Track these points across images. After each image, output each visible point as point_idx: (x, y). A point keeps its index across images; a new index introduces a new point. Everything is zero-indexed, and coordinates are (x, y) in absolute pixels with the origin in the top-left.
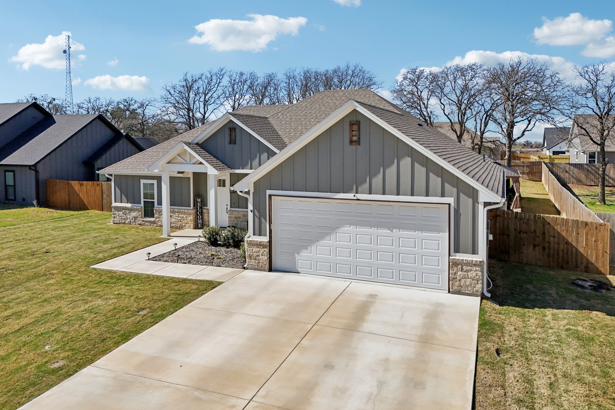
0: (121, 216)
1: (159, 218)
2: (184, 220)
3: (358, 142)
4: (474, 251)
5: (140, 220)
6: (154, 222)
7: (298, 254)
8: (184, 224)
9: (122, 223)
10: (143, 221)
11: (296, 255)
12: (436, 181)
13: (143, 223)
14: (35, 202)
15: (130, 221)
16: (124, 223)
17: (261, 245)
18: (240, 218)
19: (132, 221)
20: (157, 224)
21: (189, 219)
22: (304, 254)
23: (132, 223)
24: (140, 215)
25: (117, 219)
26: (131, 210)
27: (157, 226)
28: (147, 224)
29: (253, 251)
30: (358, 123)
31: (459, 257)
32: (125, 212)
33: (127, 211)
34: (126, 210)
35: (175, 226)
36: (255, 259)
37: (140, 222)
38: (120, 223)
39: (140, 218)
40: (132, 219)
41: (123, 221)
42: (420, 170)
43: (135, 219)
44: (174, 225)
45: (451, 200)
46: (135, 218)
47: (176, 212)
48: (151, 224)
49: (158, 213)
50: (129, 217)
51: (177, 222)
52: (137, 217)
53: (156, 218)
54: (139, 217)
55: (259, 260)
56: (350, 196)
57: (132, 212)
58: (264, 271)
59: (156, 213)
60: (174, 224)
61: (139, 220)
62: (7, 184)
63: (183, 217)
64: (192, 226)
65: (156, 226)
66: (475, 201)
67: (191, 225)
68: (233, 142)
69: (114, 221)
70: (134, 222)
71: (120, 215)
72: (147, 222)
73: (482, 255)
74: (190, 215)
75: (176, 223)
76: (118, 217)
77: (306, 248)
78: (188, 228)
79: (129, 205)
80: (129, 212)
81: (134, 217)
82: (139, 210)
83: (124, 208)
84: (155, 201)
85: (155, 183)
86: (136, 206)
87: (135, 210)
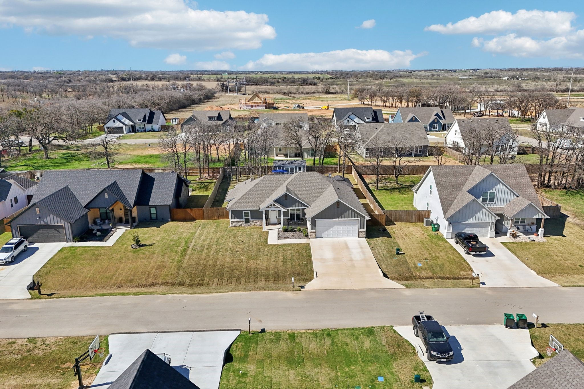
0: (235, 224)
1: (252, 223)
3: (339, 207)
4: (364, 229)
5: (244, 225)
6: (250, 225)
7: (322, 233)
8: (262, 225)
12: (356, 215)
14: (170, 220)
17: (314, 232)
23: (240, 226)
24: (244, 223)
26: (239, 222)
30: (339, 203)
31: (361, 230)
38: (234, 227)
41: (236, 226)
42: (353, 213)
45: (359, 219)
46: (242, 224)
47: (259, 221)
50: (238, 224)
55: (312, 236)
56: (337, 219)
58: (314, 238)
59: (250, 222)
62: (152, 213)
63: (262, 222)
66: (364, 219)
68: (286, 199)
72: (247, 225)
73: (365, 230)
76: (233, 224)
77: (324, 231)
79: (238, 220)
82: (243, 221)
83: (236, 221)
84: (250, 217)
85: (250, 212)
86: (241, 220)
87: (241, 222)
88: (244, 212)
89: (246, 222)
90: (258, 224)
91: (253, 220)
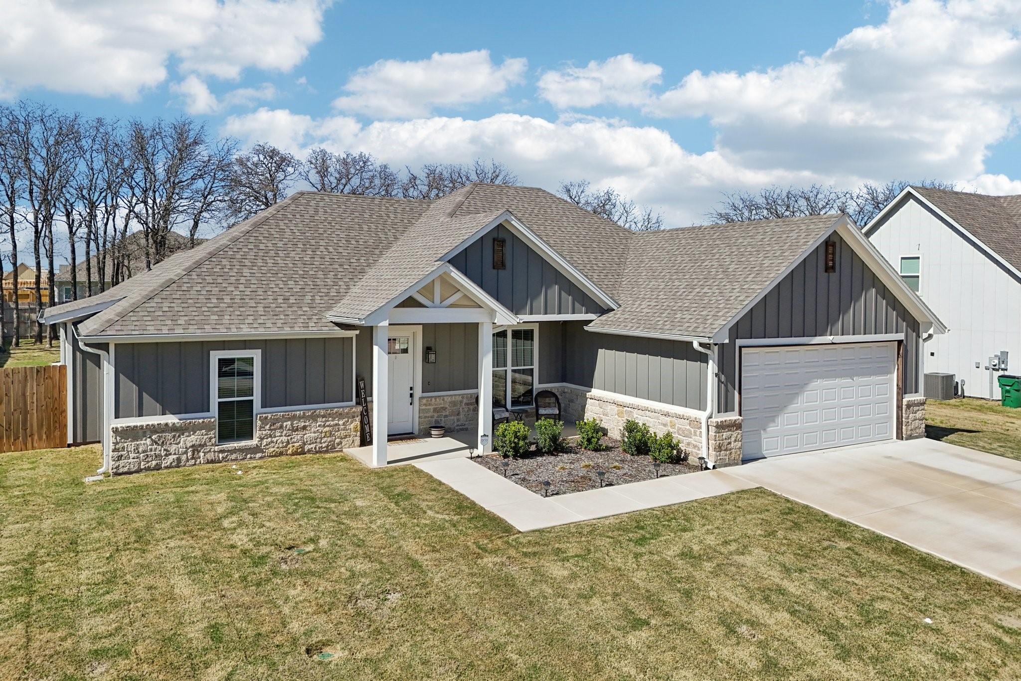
0: (143, 452)
1: (271, 436)
2: (339, 431)
3: (832, 272)
5: (215, 449)
6: (257, 449)
7: (765, 430)
8: (338, 440)
9: (148, 469)
10: (222, 451)
11: (762, 432)
13: (221, 456)
15: (179, 460)
16: (158, 468)
17: (733, 426)
18: (444, 409)
19: (184, 457)
20: (263, 452)
21: (352, 426)
22: (771, 429)
23: (182, 464)
24: (211, 438)
25: (131, 460)
26: (179, 430)
27: (265, 456)
28: (234, 456)
29: (724, 437)
30: (834, 244)
32: (160, 437)
33: (169, 436)
34: (163, 432)
35: (315, 448)
36: (726, 450)
37: (210, 456)
38: (138, 471)
39: (212, 445)
40: (186, 452)
41: (154, 463)
43: (193, 452)
44: (313, 446)
46: (196, 448)
47: (319, 416)
48: (246, 455)
49: (267, 427)
50: (173, 448)
51: (321, 438)
52: (205, 445)
53: (262, 439)
54: (210, 443)
55: (730, 450)
57: (186, 434)
58: (737, 464)
59: (261, 427)
60: (313, 443)
61: (210, 451)
63: (336, 425)
64: (358, 441)
65: (261, 458)
67: (355, 438)
68: (500, 264)
69: (117, 468)
70: (193, 458)
71: (140, 450)
72: (234, 451)
74: (354, 417)
75: (318, 440)
76: (132, 455)
77: (773, 419)
78: (349, 447)
79: (171, 419)
80: (174, 437)
81: (193, 446)
82: (208, 427)
83: (154, 429)
84: (256, 398)
85: (256, 355)
86: (198, 418)
87: (194, 429)
88: (215, 356)
89: (224, 436)
90: (309, 435)
91: (279, 411)
